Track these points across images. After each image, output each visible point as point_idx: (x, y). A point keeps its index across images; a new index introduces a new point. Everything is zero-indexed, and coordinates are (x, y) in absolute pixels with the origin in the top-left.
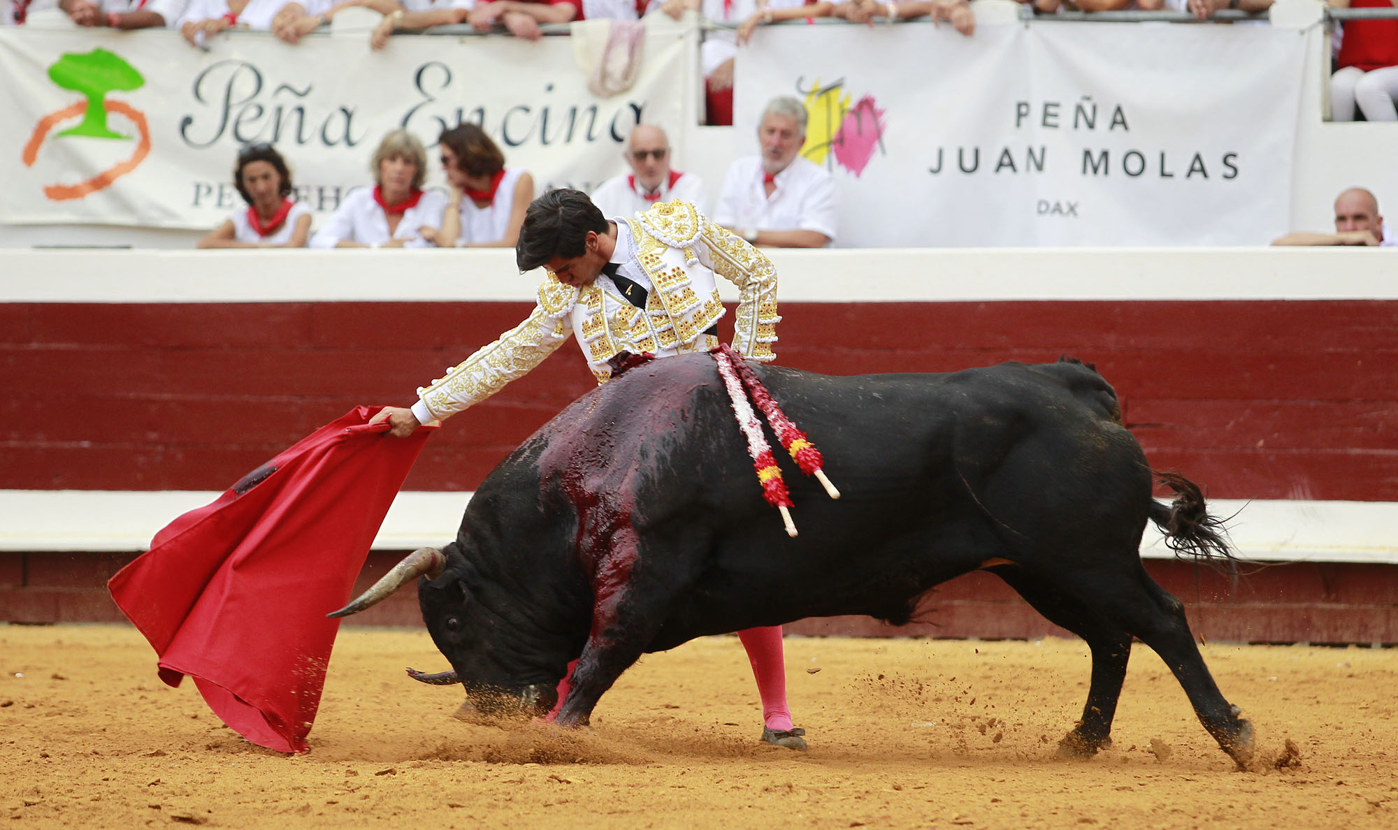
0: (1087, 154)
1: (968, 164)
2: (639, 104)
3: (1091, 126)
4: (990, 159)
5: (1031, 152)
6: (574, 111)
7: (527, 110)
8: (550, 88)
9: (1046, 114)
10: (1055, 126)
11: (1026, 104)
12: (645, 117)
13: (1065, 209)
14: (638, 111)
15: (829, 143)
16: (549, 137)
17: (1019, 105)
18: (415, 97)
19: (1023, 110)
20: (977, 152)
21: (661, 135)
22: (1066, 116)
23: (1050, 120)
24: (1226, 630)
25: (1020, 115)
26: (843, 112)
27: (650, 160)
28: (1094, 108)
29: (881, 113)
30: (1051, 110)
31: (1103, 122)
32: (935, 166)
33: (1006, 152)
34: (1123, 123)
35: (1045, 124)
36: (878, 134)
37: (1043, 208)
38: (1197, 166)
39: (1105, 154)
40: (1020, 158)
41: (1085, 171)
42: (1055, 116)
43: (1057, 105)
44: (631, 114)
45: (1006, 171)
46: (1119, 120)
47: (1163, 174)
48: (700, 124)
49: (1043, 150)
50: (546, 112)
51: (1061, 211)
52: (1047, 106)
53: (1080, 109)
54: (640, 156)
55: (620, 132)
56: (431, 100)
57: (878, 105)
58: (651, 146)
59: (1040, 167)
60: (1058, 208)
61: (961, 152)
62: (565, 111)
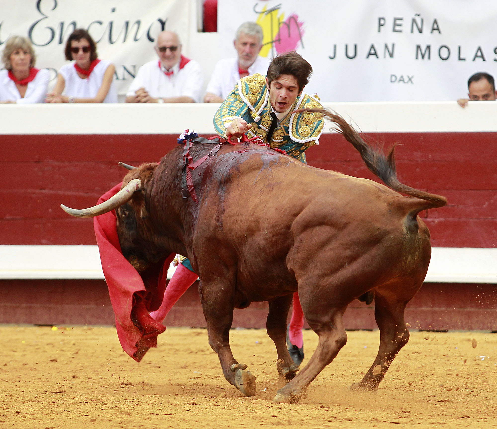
0: (419, 47)
1: (351, 54)
2: (164, 19)
3: (421, 31)
4: (363, 51)
5: (386, 46)
6: (127, 24)
7: (100, 23)
8: (113, 10)
9: (395, 25)
10: (400, 31)
11: (383, 19)
12: (166, 26)
13: (406, 79)
14: (163, 24)
15: (272, 42)
16: (114, 39)
17: (380, 19)
18: (37, 16)
19: (382, 22)
20: (356, 46)
21: (175, 37)
22: (406, 25)
23: (397, 28)
24: (484, 324)
25: (380, 25)
26: (279, 24)
27: (168, 52)
28: (422, 21)
29: (302, 24)
30: (398, 22)
31: (427, 29)
32: (332, 55)
33: (373, 47)
34: (438, 29)
35: (394, 30)
36: (300, 36)
37: (394, 79)
38: (479, 54)
39: (428, 47)
40: (380, 50)
41: (417, 58)
42: (400, 25)
43: (401, 19)
44: (159, 25)
45: (372, 57)
46: (436, 28)
47: (460, 59)
48: (199, 31)
49: (393, 45)
50: (111, 24)
51: (403, 81)
52: (396, 19)
53: (414, 21)
54: (163, 49)
55: (152, 36)
56: (46, 17)
57: (300, 20)
58: (169, 44)
59: (391, 55)
60: (402, 79)
61: (347, 46)
62: (123, 24)
